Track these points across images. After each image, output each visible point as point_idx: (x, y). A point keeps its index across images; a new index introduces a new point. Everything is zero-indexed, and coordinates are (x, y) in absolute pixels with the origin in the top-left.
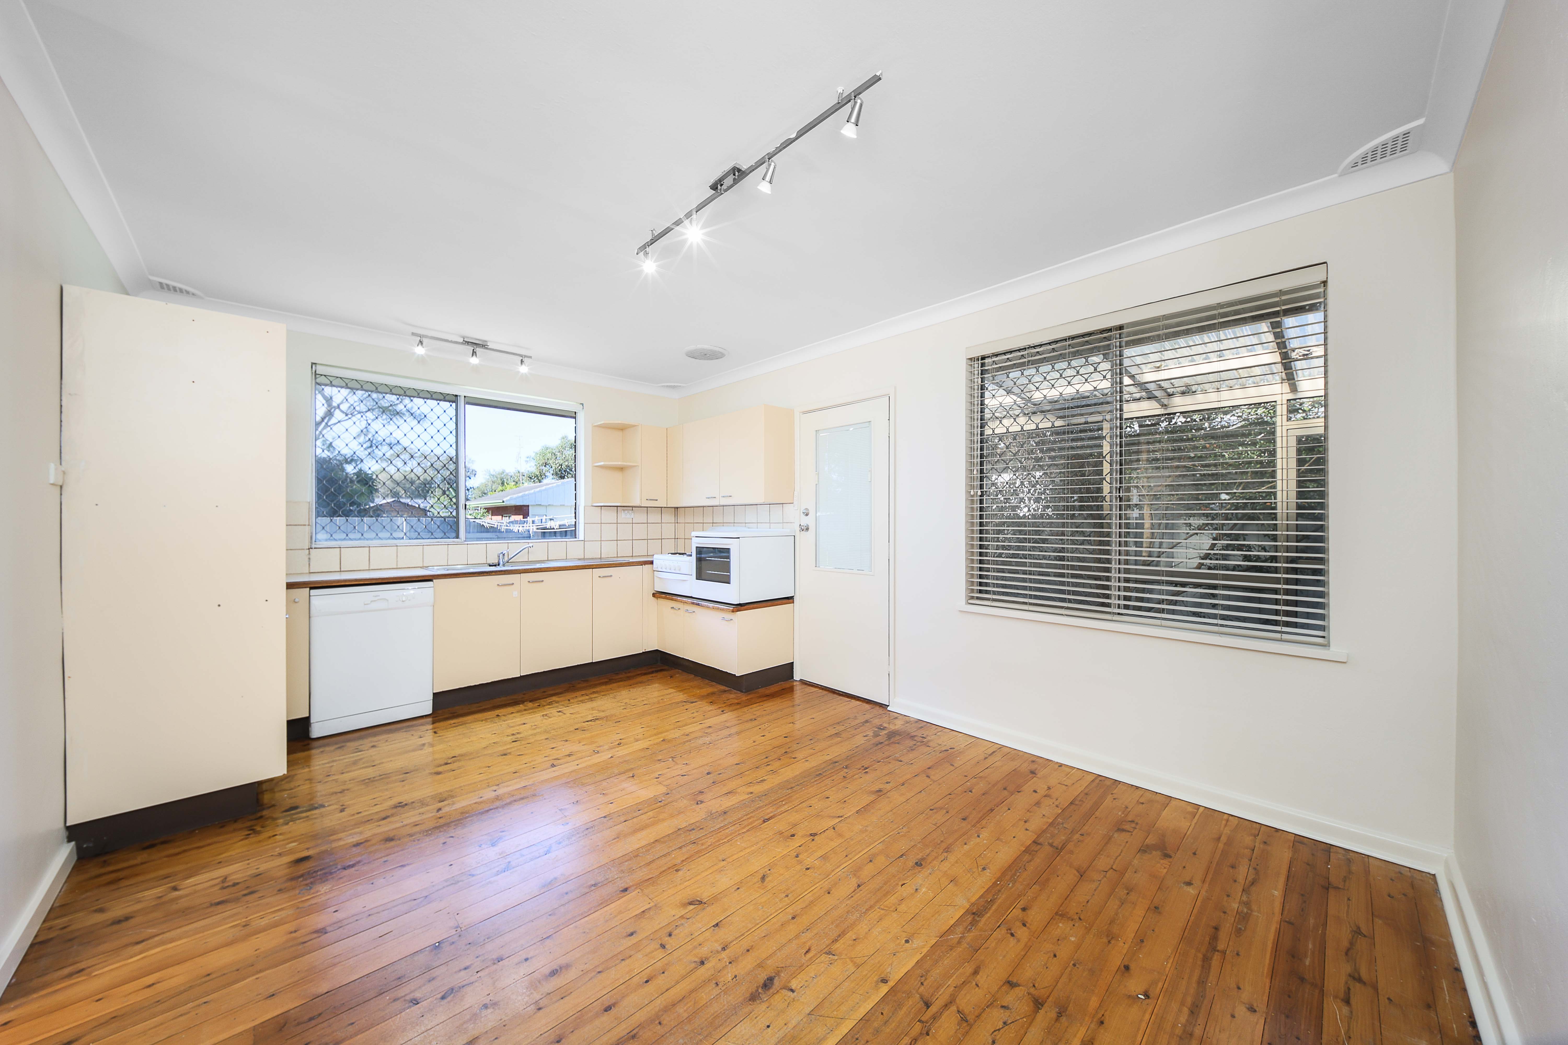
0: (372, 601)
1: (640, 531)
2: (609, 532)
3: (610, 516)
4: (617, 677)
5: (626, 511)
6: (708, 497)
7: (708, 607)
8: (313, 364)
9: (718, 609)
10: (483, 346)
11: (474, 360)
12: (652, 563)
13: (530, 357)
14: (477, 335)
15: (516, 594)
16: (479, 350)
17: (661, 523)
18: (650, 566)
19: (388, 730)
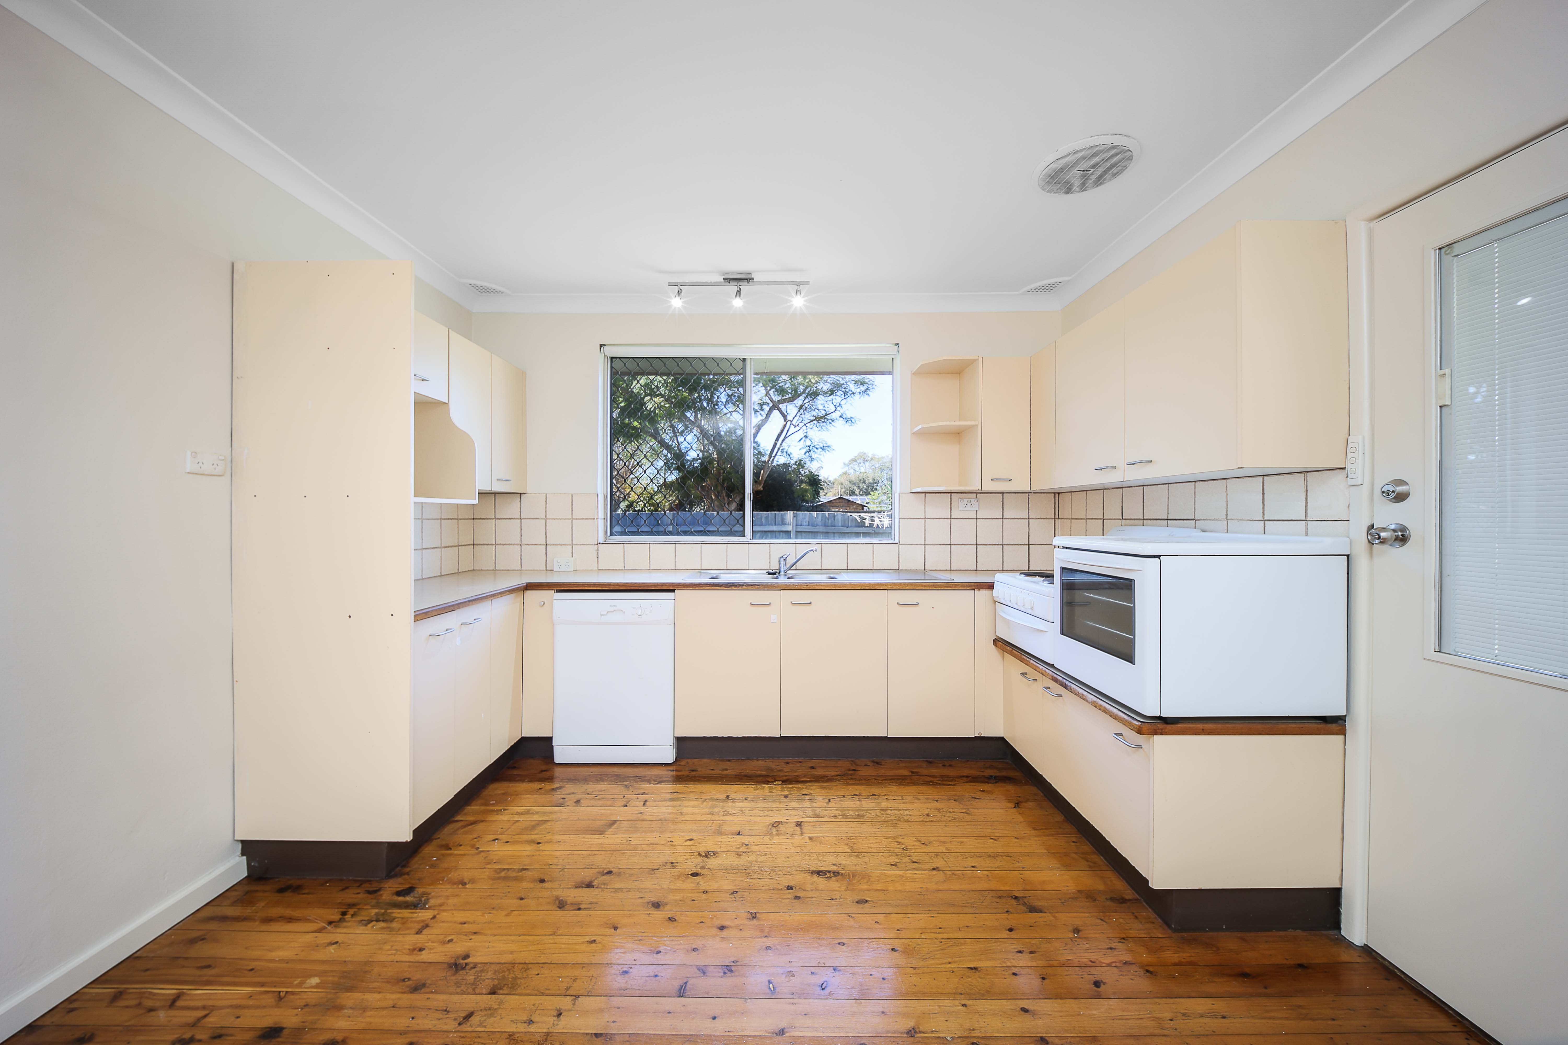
0: (608, 612)
1: (990, 531)
2: (938, 532)
3: (938, 509)
4: (925, 771)
5: (966, 501)
6: (1099, 467)
7: (1082, 697)
8: (601, 346)
9: (1105, 711)
10: (748, 279)
11: (738, 303)
12: (991, 586)
13: (807, 283)
14: (737, 267)
15: (774, 617)
16: (745, 288)
17: (1029, 518)
18: (987, 592)
19: (618, 776)
